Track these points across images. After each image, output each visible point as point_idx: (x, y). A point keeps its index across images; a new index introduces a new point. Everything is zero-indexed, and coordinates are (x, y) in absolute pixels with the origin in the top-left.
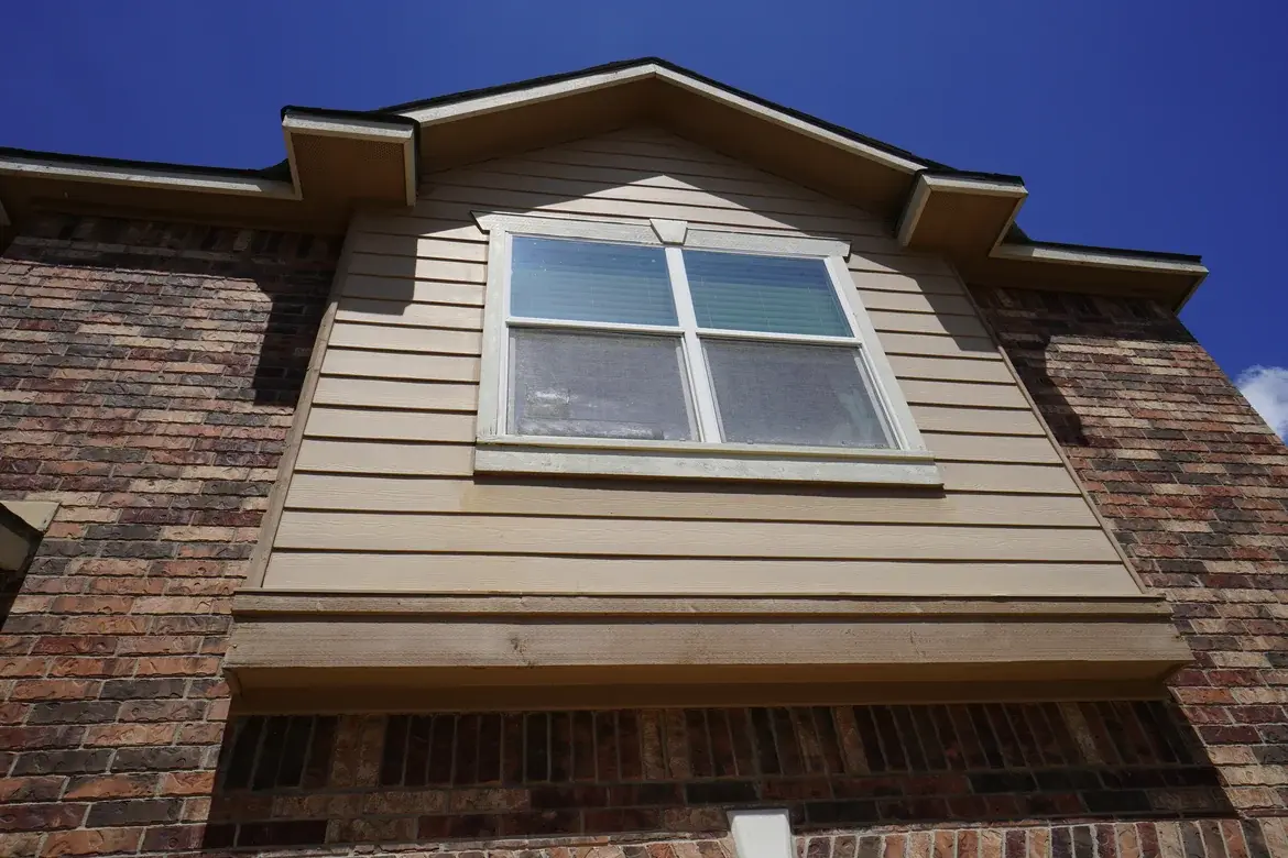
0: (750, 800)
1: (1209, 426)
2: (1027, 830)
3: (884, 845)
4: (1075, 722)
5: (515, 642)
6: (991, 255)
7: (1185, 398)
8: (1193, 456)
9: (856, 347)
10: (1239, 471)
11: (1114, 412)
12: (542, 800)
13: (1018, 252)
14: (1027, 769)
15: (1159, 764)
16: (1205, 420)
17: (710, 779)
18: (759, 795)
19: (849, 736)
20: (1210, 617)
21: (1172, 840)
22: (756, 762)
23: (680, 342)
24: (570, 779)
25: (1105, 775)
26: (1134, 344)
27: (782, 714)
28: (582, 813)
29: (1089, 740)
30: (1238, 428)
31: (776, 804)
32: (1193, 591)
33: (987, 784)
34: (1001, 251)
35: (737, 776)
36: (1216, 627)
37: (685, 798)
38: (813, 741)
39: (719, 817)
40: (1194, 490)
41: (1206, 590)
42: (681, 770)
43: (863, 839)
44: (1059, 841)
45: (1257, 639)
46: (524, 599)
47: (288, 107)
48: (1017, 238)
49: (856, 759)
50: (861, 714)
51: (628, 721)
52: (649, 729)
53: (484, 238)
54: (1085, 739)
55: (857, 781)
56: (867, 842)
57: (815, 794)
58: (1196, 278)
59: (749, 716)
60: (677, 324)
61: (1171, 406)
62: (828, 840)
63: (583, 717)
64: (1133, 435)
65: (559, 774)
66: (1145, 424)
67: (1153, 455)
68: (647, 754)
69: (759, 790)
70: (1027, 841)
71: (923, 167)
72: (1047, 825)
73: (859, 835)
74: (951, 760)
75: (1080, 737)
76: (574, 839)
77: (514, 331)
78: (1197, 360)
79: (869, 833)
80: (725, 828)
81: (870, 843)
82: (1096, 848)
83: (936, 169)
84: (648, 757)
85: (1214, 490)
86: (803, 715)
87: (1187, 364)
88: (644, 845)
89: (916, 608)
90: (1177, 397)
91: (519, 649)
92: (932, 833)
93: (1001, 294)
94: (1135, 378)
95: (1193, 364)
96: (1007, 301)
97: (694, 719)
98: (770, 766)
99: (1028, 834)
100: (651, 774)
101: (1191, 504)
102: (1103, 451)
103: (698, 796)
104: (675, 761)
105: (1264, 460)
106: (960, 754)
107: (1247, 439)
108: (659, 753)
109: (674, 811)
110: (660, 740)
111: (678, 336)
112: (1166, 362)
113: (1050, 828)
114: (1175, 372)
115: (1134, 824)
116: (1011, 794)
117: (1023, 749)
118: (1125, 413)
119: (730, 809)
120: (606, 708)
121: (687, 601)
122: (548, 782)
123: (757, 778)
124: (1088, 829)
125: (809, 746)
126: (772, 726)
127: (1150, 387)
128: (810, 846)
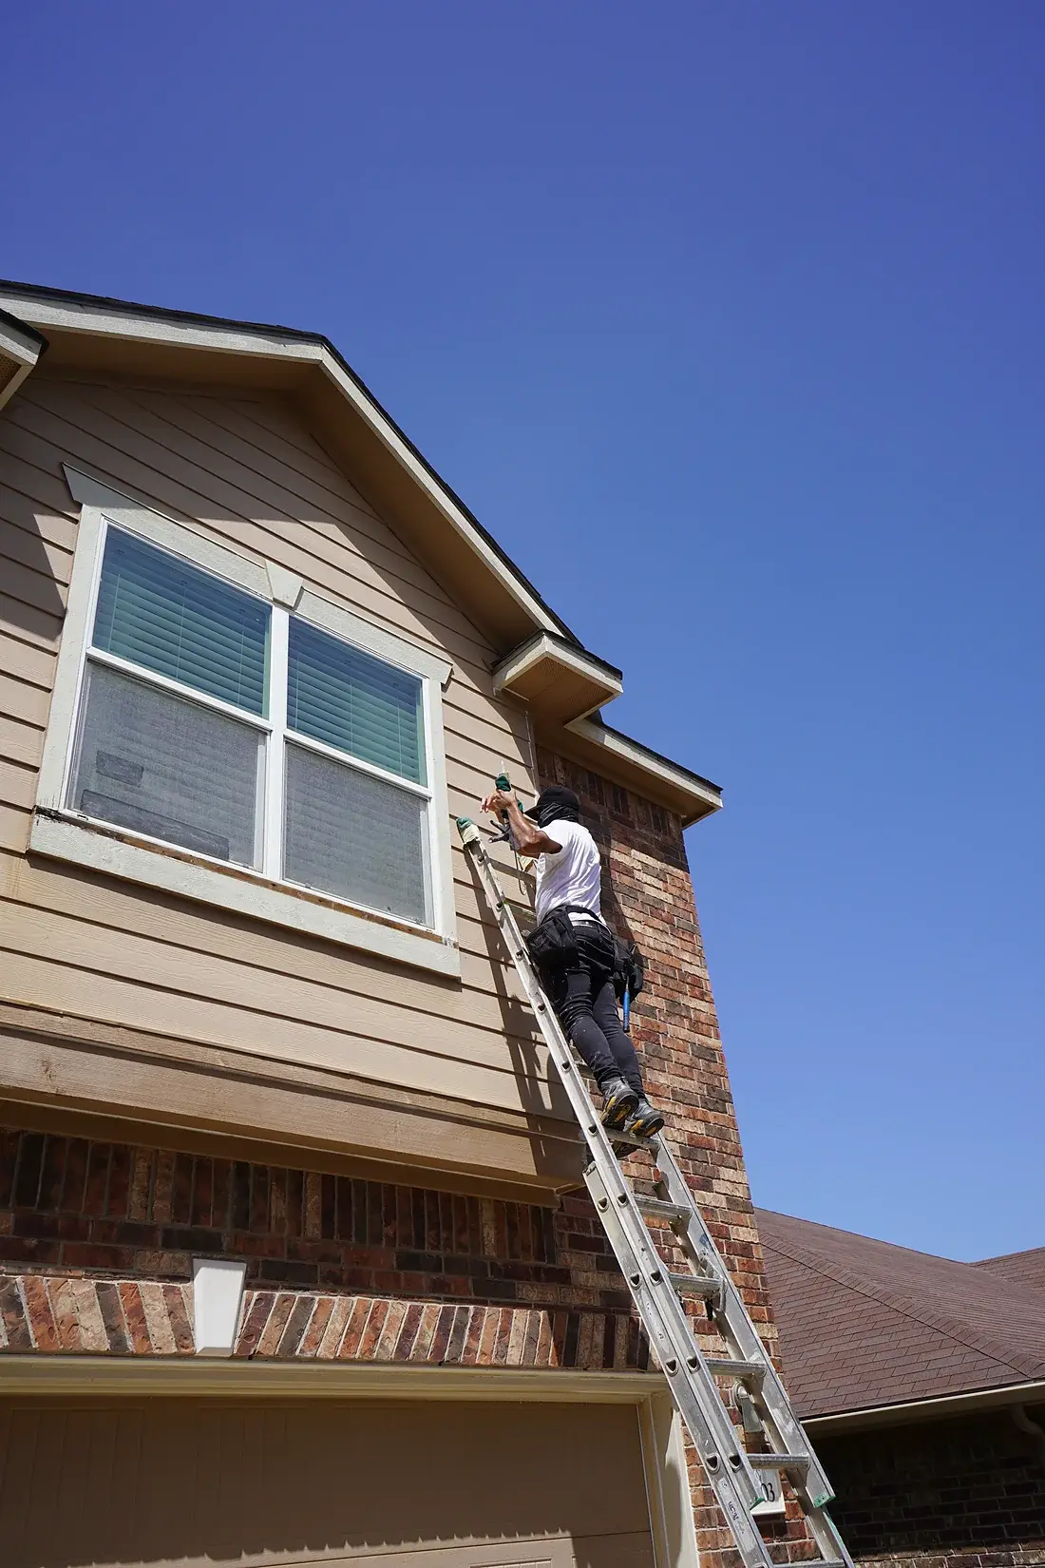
0: (214, 1250)
1: (668, 960)
2: (425, 1305)
3: (316, 1305)
4: (487, 1215)
5: (47, 1065)
6: (568, 726)
7: (661, 925)
9: (425, 800)
10: (675, 1010)
12: (24, 1227)
13: (591, 733)
14: (441, 1253)
15: (532, 1262)
16: (668, 953)
17: (186, 1226)
18: (224, 1248)
19: (313, 1201)
21: (521, 1325)
22: (229, 1216)
23: (265, 739)
24: (57, 1209)
25: (493, 1264)
26: (643, 857)
27: (262, 1171)
28: (62, 1246)
29: (492, 1233)
30: (686, 968)
31: (237, 1257)
33: (408, 1262)
34: (579, 727)
35: (210, 1228)
37: (160, 1242)
38: (282, 1202)
39: (186, 1264)
42: (162, 1211)
43: (300, 1298)
44: (446, 1315)
45: (632, 1165)
46: (65, 1020)
48: (596, 720)
49: (313, 1225)
50: (327, 1181)
51: (122, 1158)
52: (141, 1167)
54: (489, 1233)
55: (308, 1244)
56: (303, 1301)
57: (272, 1253)
58: (710, 808)
59: (232, 1167)
60: (266, 717)
61: (649, 931)
62: (272, 1297)
63: (80, 1145)
65: (46, 1203)
68: (134, 1194)
69: (226, 1242)
70: (423, 1315)
71: (561, 634)
72: (440, 1303)
73: (299, 1295)
74: (387, 1236)
75: (486, 1230)
76: (50, 1271)
77: (91, 666)
78: (682, 888)
79: (307, 1294)
80: (188, 1278)
81: (306, 1303)
82: (469, 1326)
83: (570, 642)
84: (135, 1197)
85: (651, 1023)
86: (279, 1175)
87: (675, 890)
88: (115, 1282)
89: (406, 1099)
90: (656, 923)
91: (48, 1073)
92: (355, 1299)
93: (559, 766)
94: (633, 894)
95: (678, 892)
97: (184, 1161)
98: (242, 1220)
99: (425, 1309)
100: (135, 1216)
103: (173, 1241)
104: (158, 1204)
105: (694, 1003)
106: (395, 1233)
107: (689, 980)
108: (146, 1193)
109: (148, 1253)
110: (148, 1181)
111: (264, 733)
112: (660, 885)
113: (441, 1306)
114: (663, 896)
115: (501, 1309)
116: (422, 1273)
117: (443, 1235)
119: (198, 1258)
120: (102, 1140)
121: (218, 1053)
122: (35, 1208)
123: (227, 1233)
124: (468, 1309)
125: (278, 1207)
126: (251, 1182)
127: (639, 906)
128: (257, 1300)
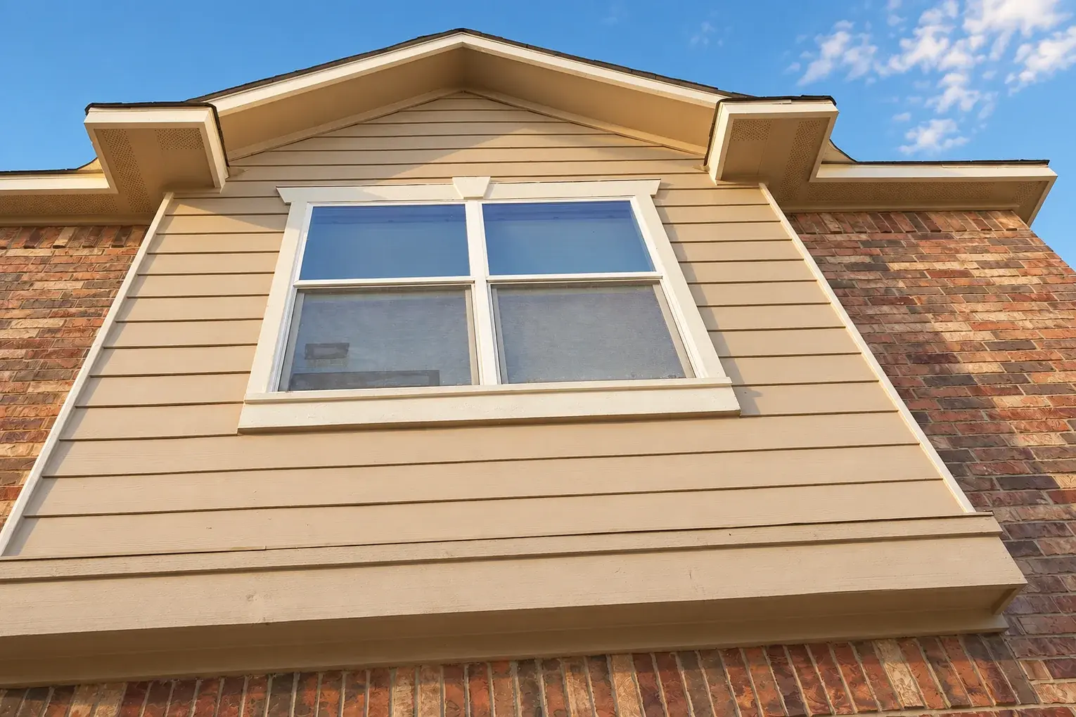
1: (1062, 333)
4: (892, 658)
6: (812, 180)
7: (1035, 306)
8: (1042, 365)
9: (656, 281)
11: (951, 326)
15: (996, 706)
16: (1058, 326)
20: (1060, 536)
23: (469, 290)
27: (552, 664)
32: (1041, 508)
36: (1069, 547)
38: (584, 693)
40: (1045, 401)
41: (1056, 508)
47: (93, 105)
49: (630, 711)
53: (283, 210)
54: (903, 680)
58: (1046, 182)
60: (468, 274)
61: (1018, 315)
64: (974, 348)
66: (987, 336)
67: (995, 368)
75: (897, 676)
77: (301, 294)
83: (737, 98)
87: (1038, 271)
90: (1026, 305)
93: (827, 219)
94: (976, 291)
95: (1045, 271)
96: (833, 226)
101: (1038, 416)
102: (937, 368)
106: (753, 701)
111: (468, 286)
112: (1014, 272)
114: (1023, 280)
117: (830, 692)
118: (965, 326)
125: (579, 698)
127: (994, 298)
